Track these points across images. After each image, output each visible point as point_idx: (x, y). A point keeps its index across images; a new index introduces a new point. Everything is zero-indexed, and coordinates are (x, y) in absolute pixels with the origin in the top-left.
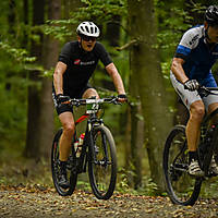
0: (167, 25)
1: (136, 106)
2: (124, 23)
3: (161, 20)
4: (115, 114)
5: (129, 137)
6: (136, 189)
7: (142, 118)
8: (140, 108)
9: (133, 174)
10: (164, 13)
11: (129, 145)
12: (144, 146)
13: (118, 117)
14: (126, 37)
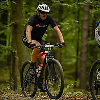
0: (30, 16)
1: (15, 53)
2: (10, 14)
3: (27, 13)
4: (5, 56)
5: (12, 67)
6: (14, 91)
7: (18, 58)
8: (17, 53)
9: (13, 84)
10: (28, 10)
11: (12, 70)
12: (18, 71)
13: (7, 58)
14: (11, 21)
